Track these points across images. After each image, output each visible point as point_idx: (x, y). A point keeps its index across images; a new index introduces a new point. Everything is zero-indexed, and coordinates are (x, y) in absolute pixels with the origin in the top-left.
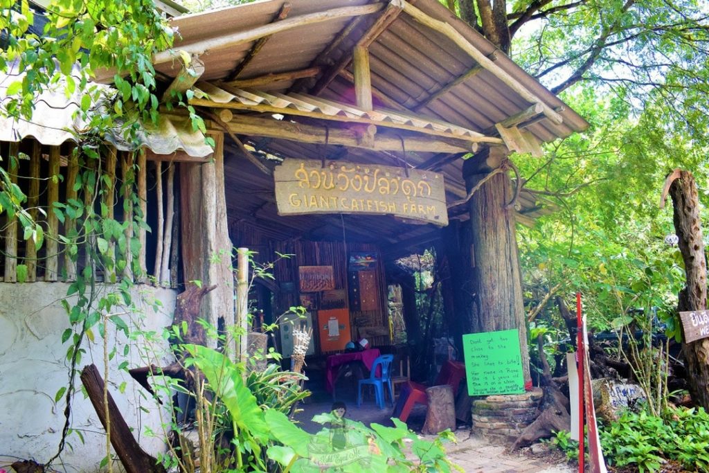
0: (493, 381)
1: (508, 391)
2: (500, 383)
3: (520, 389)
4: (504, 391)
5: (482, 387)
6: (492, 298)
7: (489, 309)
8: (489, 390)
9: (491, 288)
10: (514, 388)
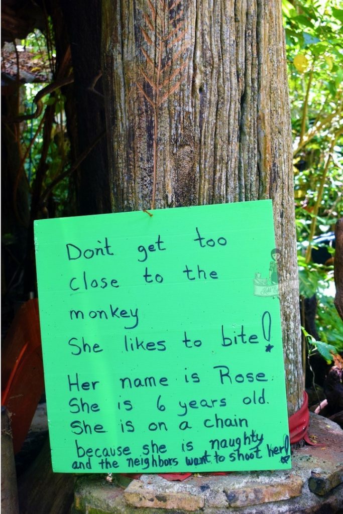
0: (158, 417)
1: (219, 459)
2: (185, 426)
3: (273, 452)
4: (204, 459)
5: (113, 439)
6: (167, 63)
7: (150, 112)
8: (137, 453)
9: (162, 20)
10: (245, 449)
